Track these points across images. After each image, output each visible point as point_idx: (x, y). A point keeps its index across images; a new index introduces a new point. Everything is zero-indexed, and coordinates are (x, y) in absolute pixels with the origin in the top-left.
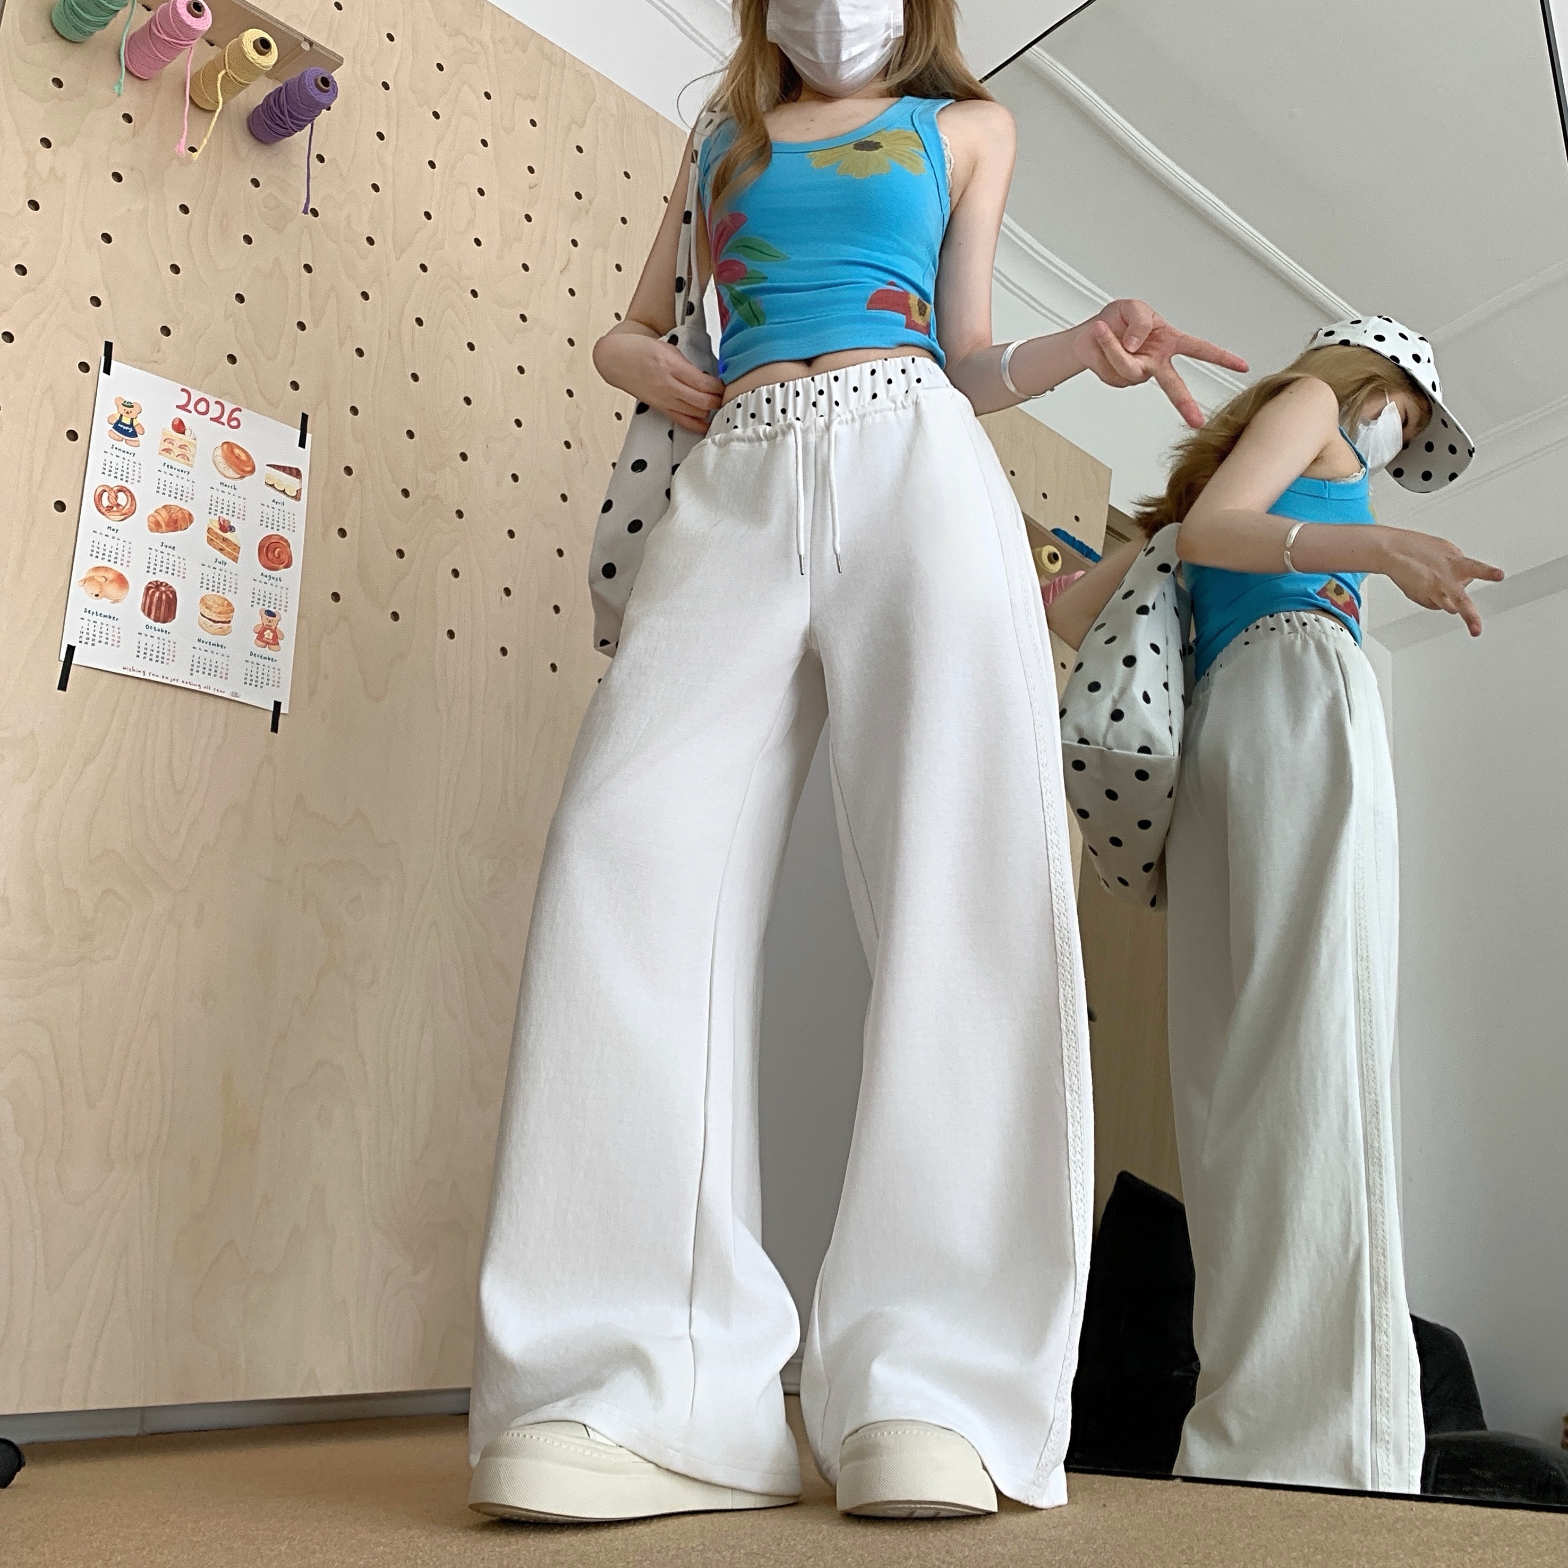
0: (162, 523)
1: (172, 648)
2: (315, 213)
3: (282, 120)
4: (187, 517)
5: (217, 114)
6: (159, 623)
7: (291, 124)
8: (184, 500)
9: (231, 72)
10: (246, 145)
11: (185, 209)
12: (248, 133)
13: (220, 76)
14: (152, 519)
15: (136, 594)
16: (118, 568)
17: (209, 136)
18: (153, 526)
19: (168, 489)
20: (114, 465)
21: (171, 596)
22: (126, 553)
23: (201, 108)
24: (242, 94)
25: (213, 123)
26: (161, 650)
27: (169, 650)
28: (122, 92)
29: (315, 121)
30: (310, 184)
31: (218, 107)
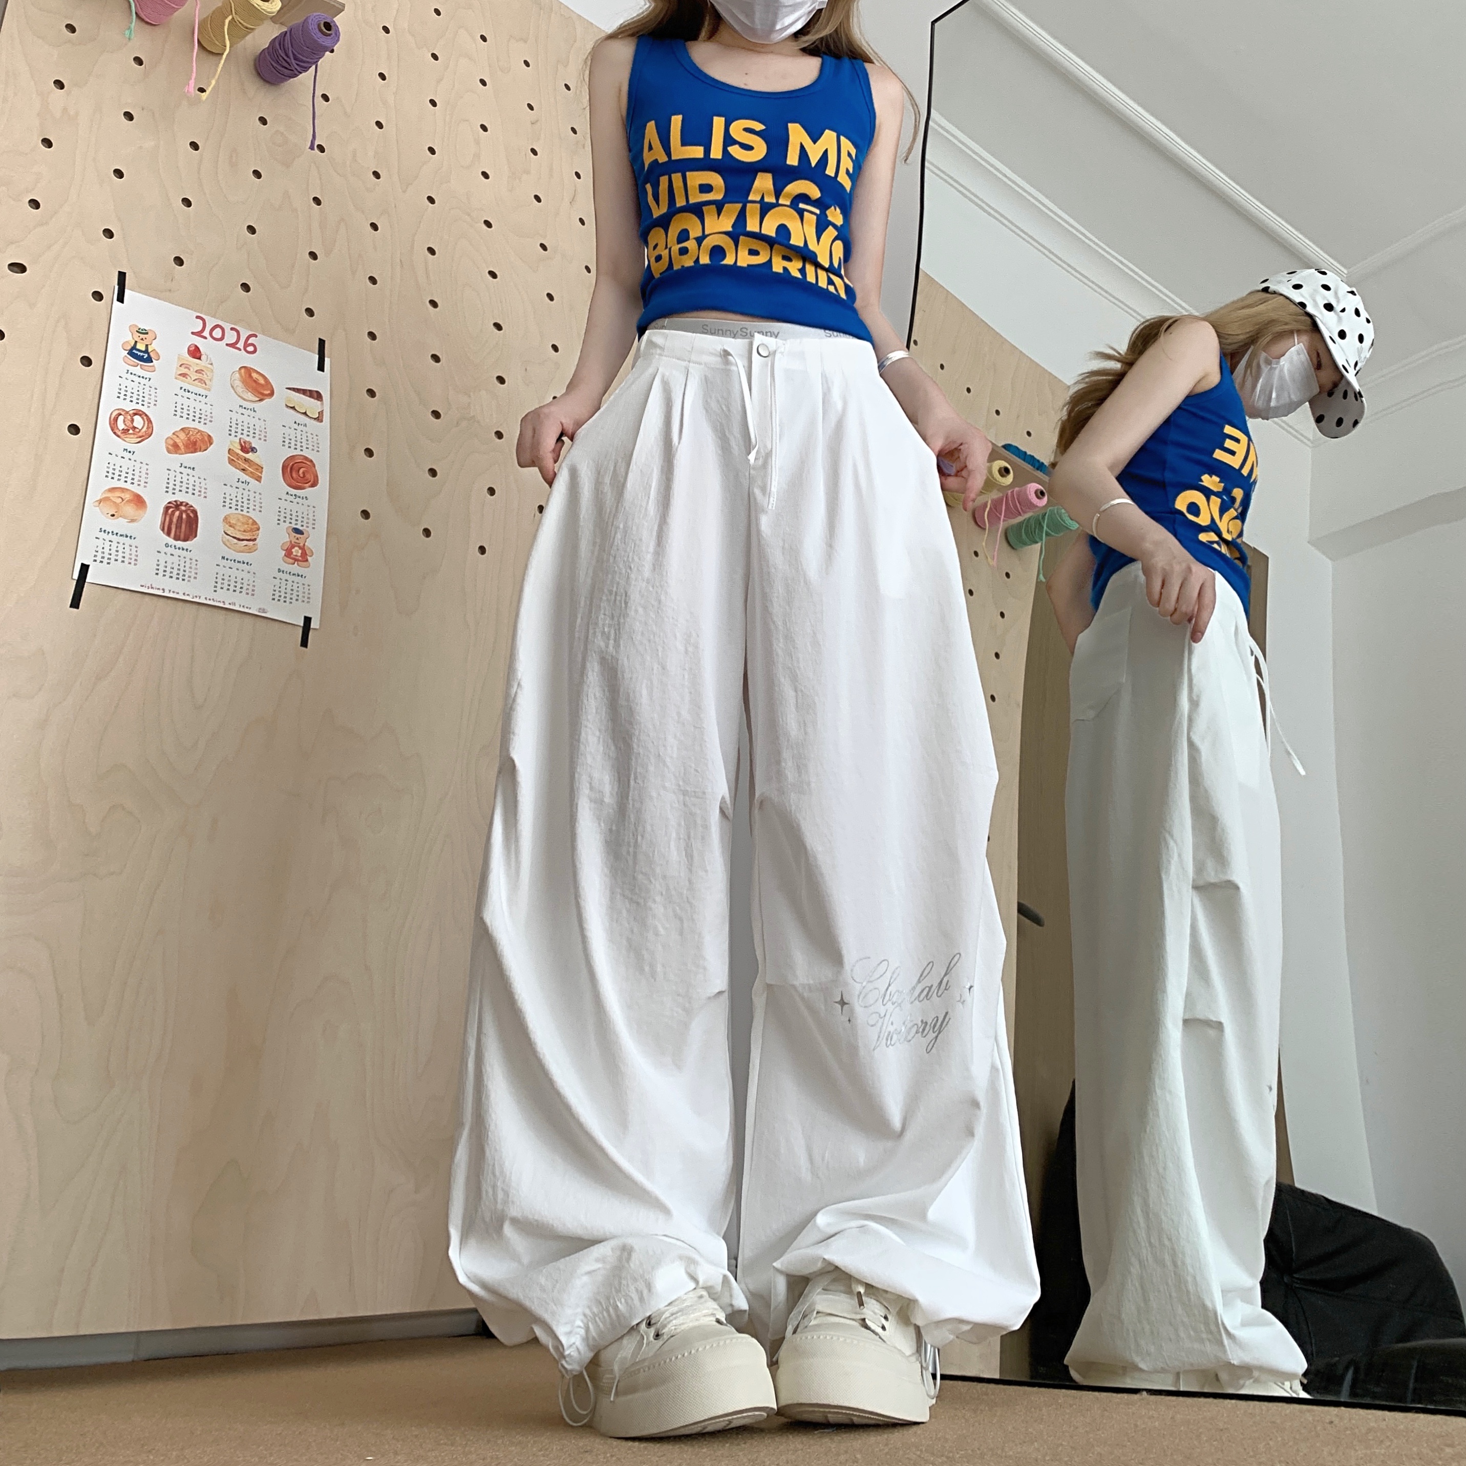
0: (181, 445)
1: (194, 566)
2: (321, 149)
3: (287, 62)
4: (206, 438)
5: (224, 56)
6: (179, 542)
7: (296, 67)
8: (202, 423)
9: (237, 18)
10: (253, 86)
11: (194, 146)
12: (254, 72)
13: (227, 21)
14: (171, 442)
15: (155, 514)
16: (135, 489)
17: (217, 77)
18: (170, 447)
19: (185, 411)
20: (129, 389)
21: (192, 515)
22: (144, 475)
23: (209, 51)
24: (249, 37)
25: (221, 65)
26: (182, 568)
27: (191, 568)
28: (132, 37)
29: (319, 63)
30: (316, 121)
31: (225, 50)
